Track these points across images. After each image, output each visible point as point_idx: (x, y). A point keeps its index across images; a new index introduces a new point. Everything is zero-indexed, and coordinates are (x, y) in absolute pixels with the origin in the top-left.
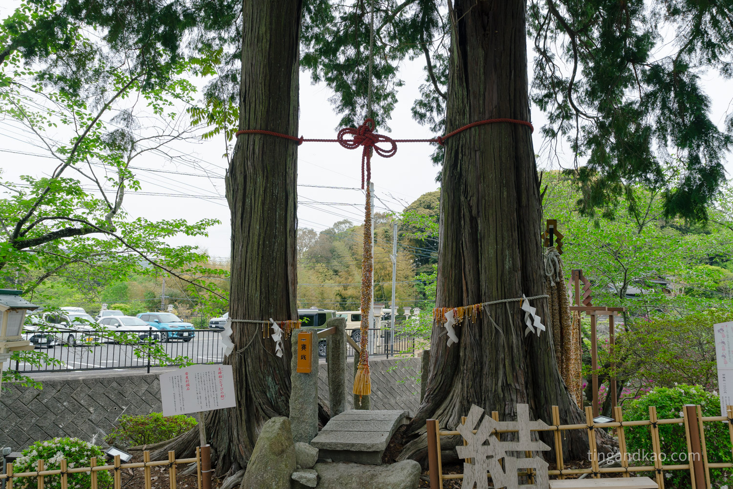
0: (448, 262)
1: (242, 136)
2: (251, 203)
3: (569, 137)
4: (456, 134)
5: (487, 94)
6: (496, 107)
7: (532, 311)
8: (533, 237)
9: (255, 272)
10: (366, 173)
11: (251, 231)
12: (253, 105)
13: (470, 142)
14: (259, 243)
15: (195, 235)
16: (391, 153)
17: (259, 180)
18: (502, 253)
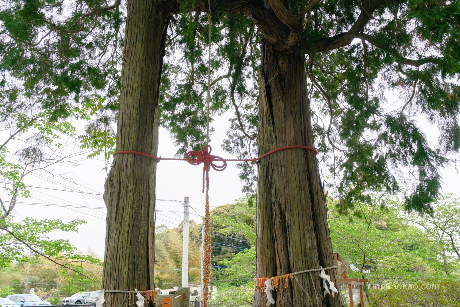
0: (265, 244)
1: (118, 155)
2: (124, 202)
3: (327, 164)
4: (267, 156)
5: (287, 130)
6: (293, 138)
7: (327, 278)
8: (323, 225)
9: (124, 253)
10: (205, 181)
11: (123, 222)
12: (127, 134)
13: (277, 161)
14: (128, 231)
15: (68, 231)
16: (222, 168)
17: (131, 185)
18: (304, 237)
